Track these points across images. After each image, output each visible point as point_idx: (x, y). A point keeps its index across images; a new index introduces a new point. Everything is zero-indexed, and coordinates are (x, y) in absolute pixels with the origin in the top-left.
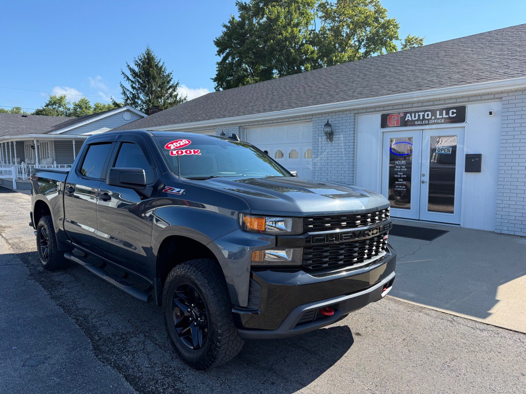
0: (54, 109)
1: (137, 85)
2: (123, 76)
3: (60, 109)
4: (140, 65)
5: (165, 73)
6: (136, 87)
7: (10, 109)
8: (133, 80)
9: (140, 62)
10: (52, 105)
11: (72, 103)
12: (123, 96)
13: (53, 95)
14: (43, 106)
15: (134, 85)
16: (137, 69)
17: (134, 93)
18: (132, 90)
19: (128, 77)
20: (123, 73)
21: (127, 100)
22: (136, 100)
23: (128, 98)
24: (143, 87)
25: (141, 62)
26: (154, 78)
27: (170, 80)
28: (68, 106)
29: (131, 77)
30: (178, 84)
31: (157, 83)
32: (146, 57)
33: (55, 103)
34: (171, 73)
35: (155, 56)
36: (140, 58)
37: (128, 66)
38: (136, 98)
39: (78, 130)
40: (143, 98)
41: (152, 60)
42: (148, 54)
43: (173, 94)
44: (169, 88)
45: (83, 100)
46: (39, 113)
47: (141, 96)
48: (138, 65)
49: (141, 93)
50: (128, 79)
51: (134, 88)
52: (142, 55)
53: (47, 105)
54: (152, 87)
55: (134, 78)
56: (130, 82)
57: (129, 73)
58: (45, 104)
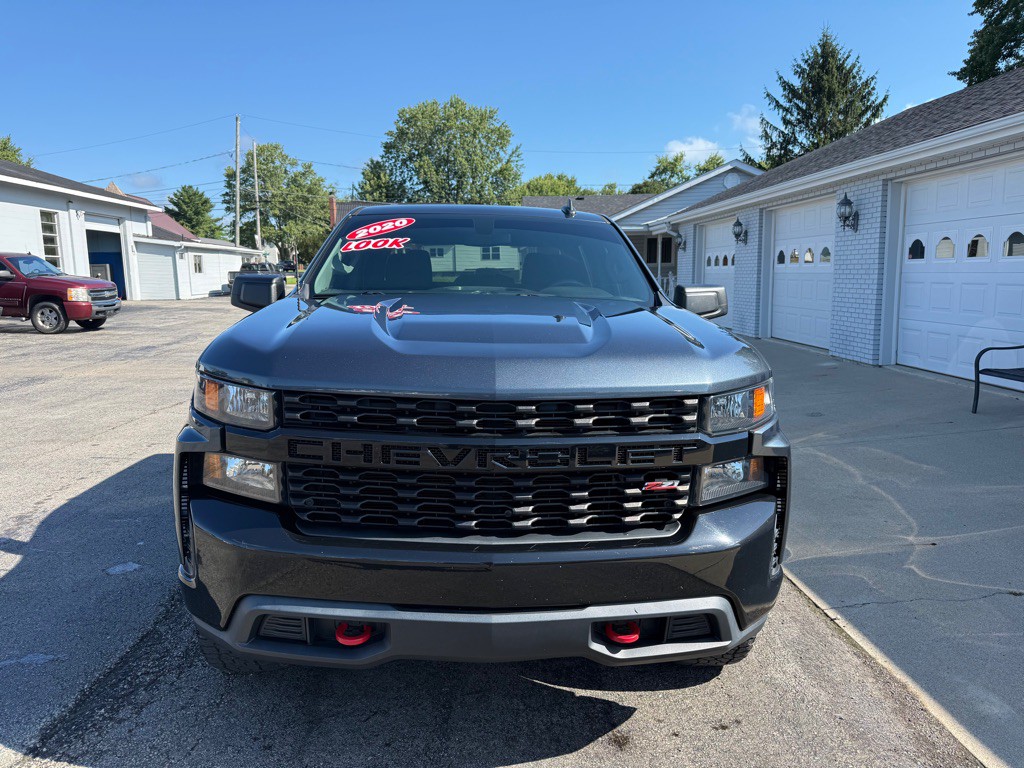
0: (663, 181)
1: (793, 117)
2: (767, 101)
3: (672, 180)
4: (803, 71)
5: (860, 78)
6: (793, 119)
7: (600, 189)
8: (787, 105)
9: (805, 67)
10: (661, 173)
11: (693, 166)
12: (762, 142)
13: (662, 156)
14: (647, 179)
15: (789, 116)
16: (796, 82)
17: (786, 132)
18: (782, 128)
19: (777, 102)
20: (768, 95)
21: (769, 149)
22: (790, 147)
23: (774, 145)
24: (806, 116)
25: (809, 65)
26: (831, 95)
27: (869, 93)
28: (686, 173)
29: (783, 102)
30: (885, 100)
31: (837, 105)
32: (819, 51)
33: (665, 171)
34: (872, 78)
35: (839, 48)
36: (806, 57)
37: (780, 78)
38: (789, 143)
39: (638, 216)
40: (804, 141)
41: (833, 56)
42: (824, 46)
43: (873, 123)
44: (864, 113)
45: (713, 159)
46: (637, 190)
47: (801, 138)
48: (800, 73)
49: (801, 131)
50: (778, 105)
51: (786, 122)
52: (810, 50)
53: (653, 176)
54: (824, 114)
55: (790, 101)
56: (781, 111)
57: (779, 93)
58: (649, 174)
